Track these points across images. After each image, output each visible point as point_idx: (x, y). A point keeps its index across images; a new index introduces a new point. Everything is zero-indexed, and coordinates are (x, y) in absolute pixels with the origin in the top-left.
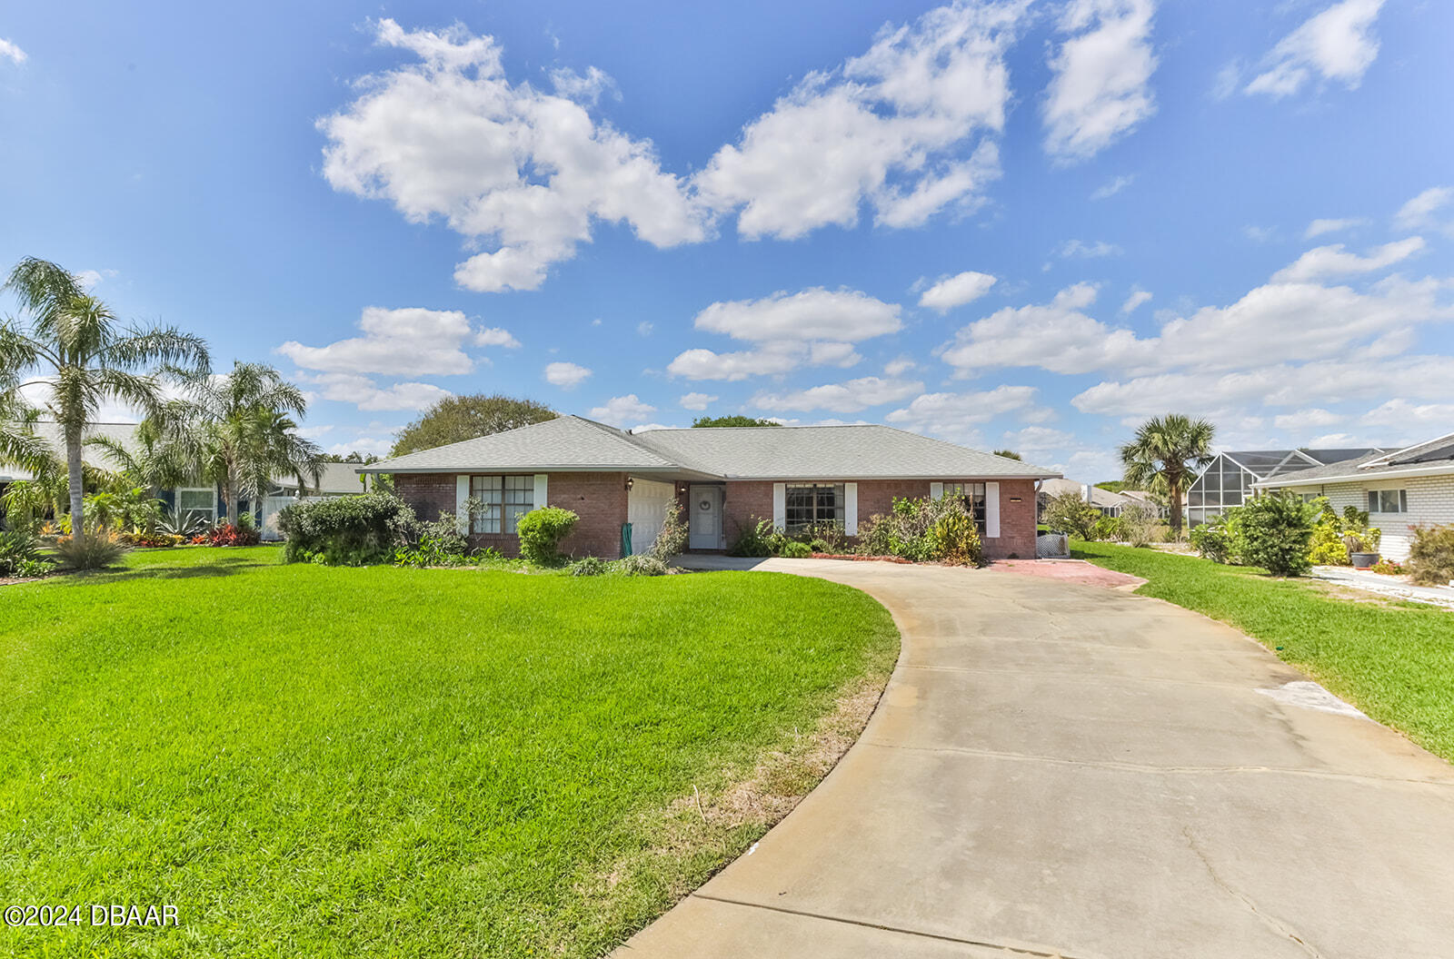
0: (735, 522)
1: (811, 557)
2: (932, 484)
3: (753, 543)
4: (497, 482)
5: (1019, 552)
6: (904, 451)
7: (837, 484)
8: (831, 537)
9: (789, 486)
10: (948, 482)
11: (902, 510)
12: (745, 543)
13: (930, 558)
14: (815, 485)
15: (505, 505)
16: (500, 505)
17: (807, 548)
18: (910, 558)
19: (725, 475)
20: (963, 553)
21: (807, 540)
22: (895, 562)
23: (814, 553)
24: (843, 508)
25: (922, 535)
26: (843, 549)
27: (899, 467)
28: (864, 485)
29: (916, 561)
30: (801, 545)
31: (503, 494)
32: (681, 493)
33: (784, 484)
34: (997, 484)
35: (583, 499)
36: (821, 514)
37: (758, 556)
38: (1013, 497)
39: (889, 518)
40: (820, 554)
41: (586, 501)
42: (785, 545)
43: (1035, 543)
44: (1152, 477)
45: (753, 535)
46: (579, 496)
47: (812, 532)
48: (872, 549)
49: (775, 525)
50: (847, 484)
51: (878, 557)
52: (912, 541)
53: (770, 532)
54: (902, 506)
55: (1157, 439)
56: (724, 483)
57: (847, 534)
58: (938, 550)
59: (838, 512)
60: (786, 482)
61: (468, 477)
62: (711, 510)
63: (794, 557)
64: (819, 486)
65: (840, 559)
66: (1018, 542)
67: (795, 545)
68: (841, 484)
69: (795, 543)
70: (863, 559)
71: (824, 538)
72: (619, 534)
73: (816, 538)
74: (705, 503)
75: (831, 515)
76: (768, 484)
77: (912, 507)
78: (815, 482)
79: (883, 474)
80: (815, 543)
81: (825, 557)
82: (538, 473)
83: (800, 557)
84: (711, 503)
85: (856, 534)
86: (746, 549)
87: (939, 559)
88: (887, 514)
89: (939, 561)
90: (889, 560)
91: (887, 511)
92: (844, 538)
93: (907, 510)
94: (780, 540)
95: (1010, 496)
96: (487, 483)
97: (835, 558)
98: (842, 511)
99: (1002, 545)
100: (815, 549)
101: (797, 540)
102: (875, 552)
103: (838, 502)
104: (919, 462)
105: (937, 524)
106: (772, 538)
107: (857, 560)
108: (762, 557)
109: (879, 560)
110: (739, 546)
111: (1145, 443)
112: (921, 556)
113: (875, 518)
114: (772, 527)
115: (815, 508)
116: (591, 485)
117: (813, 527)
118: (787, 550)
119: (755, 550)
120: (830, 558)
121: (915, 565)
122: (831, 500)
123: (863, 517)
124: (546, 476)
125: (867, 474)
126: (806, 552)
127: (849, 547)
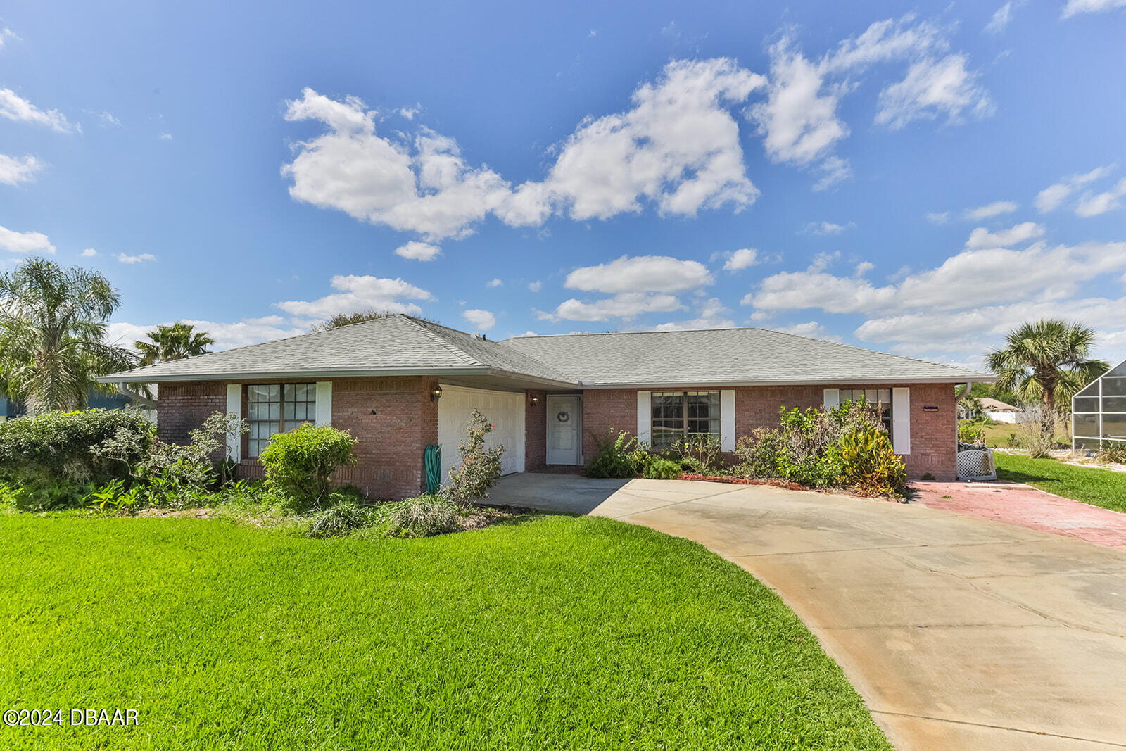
0: (594, 436)
1: (681, 478)
2: (825, 390)
3: (612, 461)
4: (275, 390)
5: (934, 472)
6: (788, 352)
7: (711, 392)
8: (705, 454)
9: (656, 394)
10: (847, 388)
11: (793, 422)
12: (602, 461)
13: (831, 483)
14: (685, 393)
15: (285, 421)
16: (278, 422)
17: (676, 467)
18: (804, 482)
19: (580, 382)
20: (880, 480)
21: (675, 457)
22: (786, 487)
23: (684, 474)
24: (718, 419)
25: (820, 453)
26: (719, 468)
27: (785, 371)
28: (745, 392)
29: (813, 487)
30: (669, 464)
31: (282, 408)
32: (533, 404)
33: (650, 392)
34: (908, 390)
35: (374, 413)
36: (693, 426)
37: (618, 477)
38: (929, 405)
39: (775, 431)
40: (692, 474)
41: (379, 416)
42: (650, 464)
43: (955, 461)
44: (1025, 383)
45: (612, 452)
46: (370, 410)
47: (682, 448)
48: (755, 470)
49: (640, 439)
50: (722, 391)
51: (762, 480)
52: (807, 461)
53: (632, 448)
54: (792, 418)
55: (1029, 344)
56: (581, 392)
57: (722, 450)
58: (844, 473)
59: (713, 425)
60: (652, 389)
61: (239, 387)
62: (569, 422)
63: (660, 477)
64: (691, 393)
65: (715, 481)
66: (934, 460)
67: (662, 464)
68: (716, 392)
69: (662, 461)
70: (745, 483)
71: (696, 455)
72: (420, 460)
73: (686, 455)
74: (563, 414)
75: (704, 427)
76: (630, 393)
77: (805, 419)
78: (685, 389)
79: (767, 379)
80: (686, 461)
81: (698, 479)
82: (320, 379)
83: (668, 478)
84: (570, 416)
85: (734, 450)
86: (603, 469)
87: (844, 486)
88: (773, 427)
89: (844, 488)
90: (778, 485)
91: (773, 422)
92: (720, 455)
93: (800, 423)
94: (644, 457)
95: (923, 404)
96: (261, 391)
97: (710, 480)
98: (717, 422)
99: (913, 463)
100: (685, 468)
101: (665, 457)
102: (759, 474)
103: (712, 412)
104: (809, 364)
105: (841, 441)
106: (635, 456)
107: (737, 482)
108: (623, 477)
109: (765, 483)
110: (596, 465)
111: (1018, 350)
112: (820, 481)
113: (759, 432)
114: (635, 442)
115: (685, 420)
116: (385, 394)
117: (683, 442)
118: (652, 469)
119: (614, 469)
120: (703, 480)
121: (813, 492)
122: (704, 410)
123: (743, 431)
124: (330, 384)
125: (747, 379)
126: (675, 472)
127: (726, 467)
